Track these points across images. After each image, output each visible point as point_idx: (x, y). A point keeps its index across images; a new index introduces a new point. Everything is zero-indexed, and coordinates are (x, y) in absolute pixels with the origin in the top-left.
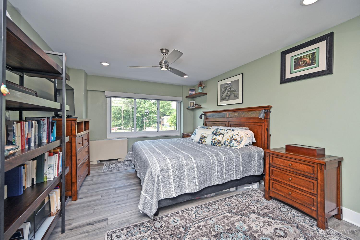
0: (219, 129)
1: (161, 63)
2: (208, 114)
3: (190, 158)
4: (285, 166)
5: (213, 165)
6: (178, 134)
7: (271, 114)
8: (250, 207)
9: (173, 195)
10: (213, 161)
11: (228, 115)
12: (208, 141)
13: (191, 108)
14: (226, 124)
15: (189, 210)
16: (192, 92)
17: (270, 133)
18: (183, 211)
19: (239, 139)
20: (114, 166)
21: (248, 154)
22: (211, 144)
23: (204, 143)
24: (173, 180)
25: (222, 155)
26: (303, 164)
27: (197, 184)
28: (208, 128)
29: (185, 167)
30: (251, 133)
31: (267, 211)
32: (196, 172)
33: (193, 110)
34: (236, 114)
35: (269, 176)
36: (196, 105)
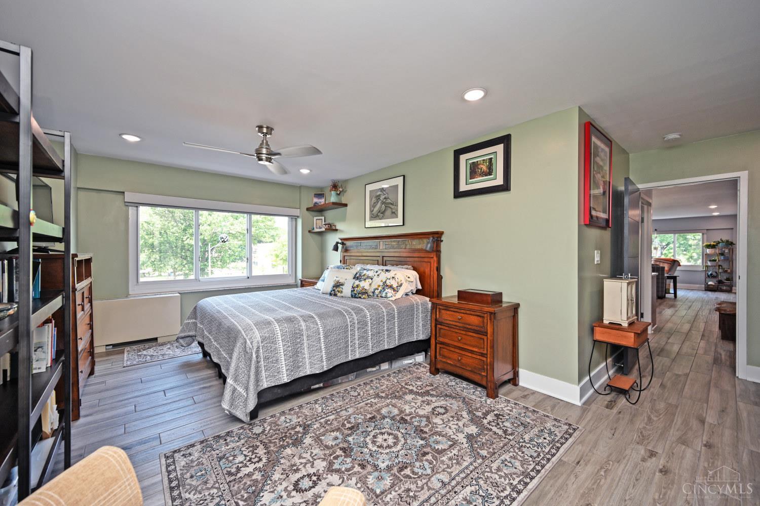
0: (365, 269)
1: (259, 152)
2: (348, 243)
3: (313, 317)
4: (453, 321)
5: (351, 327)
6: (291, 281)
7: (442, 244)
8: (406, 386)
9: (284, 379)
10: (350, 322)
11: (382, 244)
12: (347, 290)
13: (316, 230)
14: (378, 261)
15: (312, 404)
16: (319, 199)
17: (442, 274)
18: (301, 407)
19: (395, 286)
20: (151, 352)
21: (407, 308)
22: (350, 296)
23: (339, 294)
24: (283, 356)
25: (367, 311)
26: (474, 315)
27: (324, 358)
28: (347, 269)
29: (305, 333)
30: (414, 275)
31: (428, 388)
32: (322, 341)
33: (320, 233)
34: (394, 244)
35: (436, 339)
36: (327, 226)
